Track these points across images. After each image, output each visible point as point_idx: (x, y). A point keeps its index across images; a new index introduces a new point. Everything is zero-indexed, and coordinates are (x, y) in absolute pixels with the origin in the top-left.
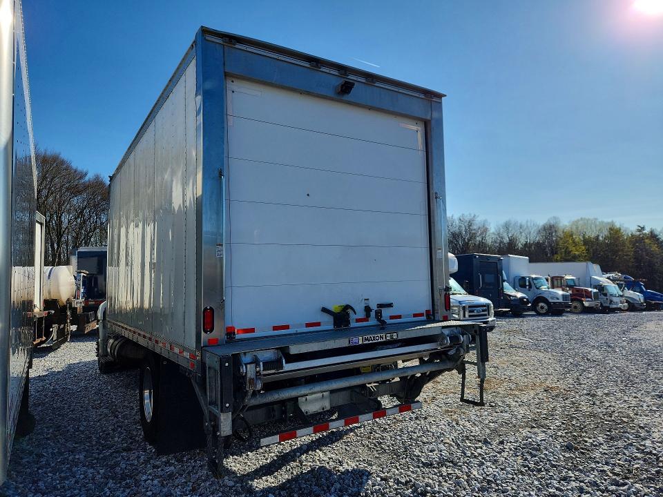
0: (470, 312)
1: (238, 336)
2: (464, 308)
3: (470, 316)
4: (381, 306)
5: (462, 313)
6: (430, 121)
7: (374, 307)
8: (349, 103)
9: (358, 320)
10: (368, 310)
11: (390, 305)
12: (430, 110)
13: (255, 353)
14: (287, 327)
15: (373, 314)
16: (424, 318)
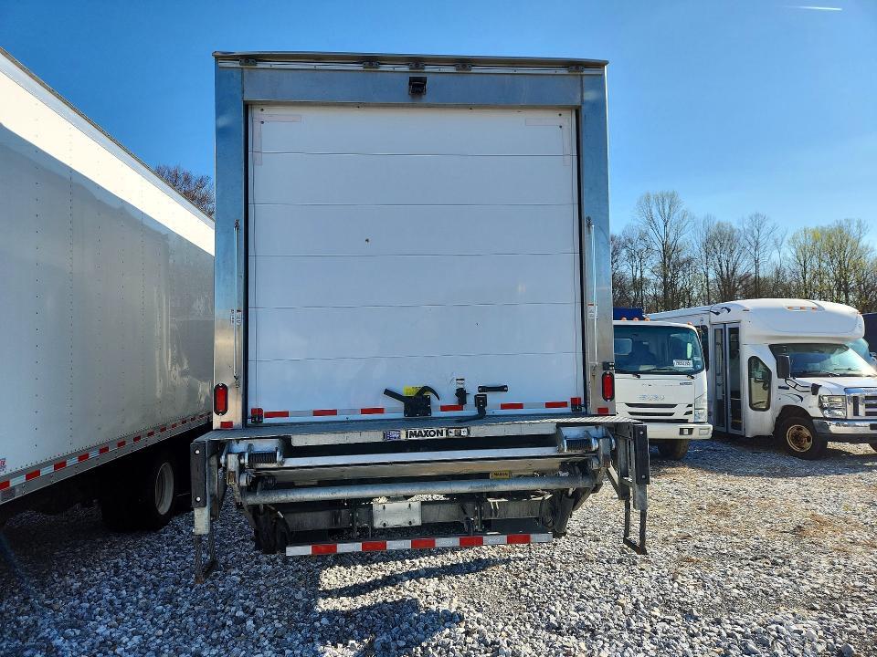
0: (867, 406)
1: (266, 421)
2: (855, 400)
3: (867, 414)
4: (483, 389)
5: (850, 407)
6: (580, 107)
7: (472, 391)
8: (429, 106)
9: (444, 408)
10: (461, 394)
11: (502, 389)
12: (579, 88)
13: (251, 442)
14: (334, 412)
15: (470, 400)
16: (568, 409)
